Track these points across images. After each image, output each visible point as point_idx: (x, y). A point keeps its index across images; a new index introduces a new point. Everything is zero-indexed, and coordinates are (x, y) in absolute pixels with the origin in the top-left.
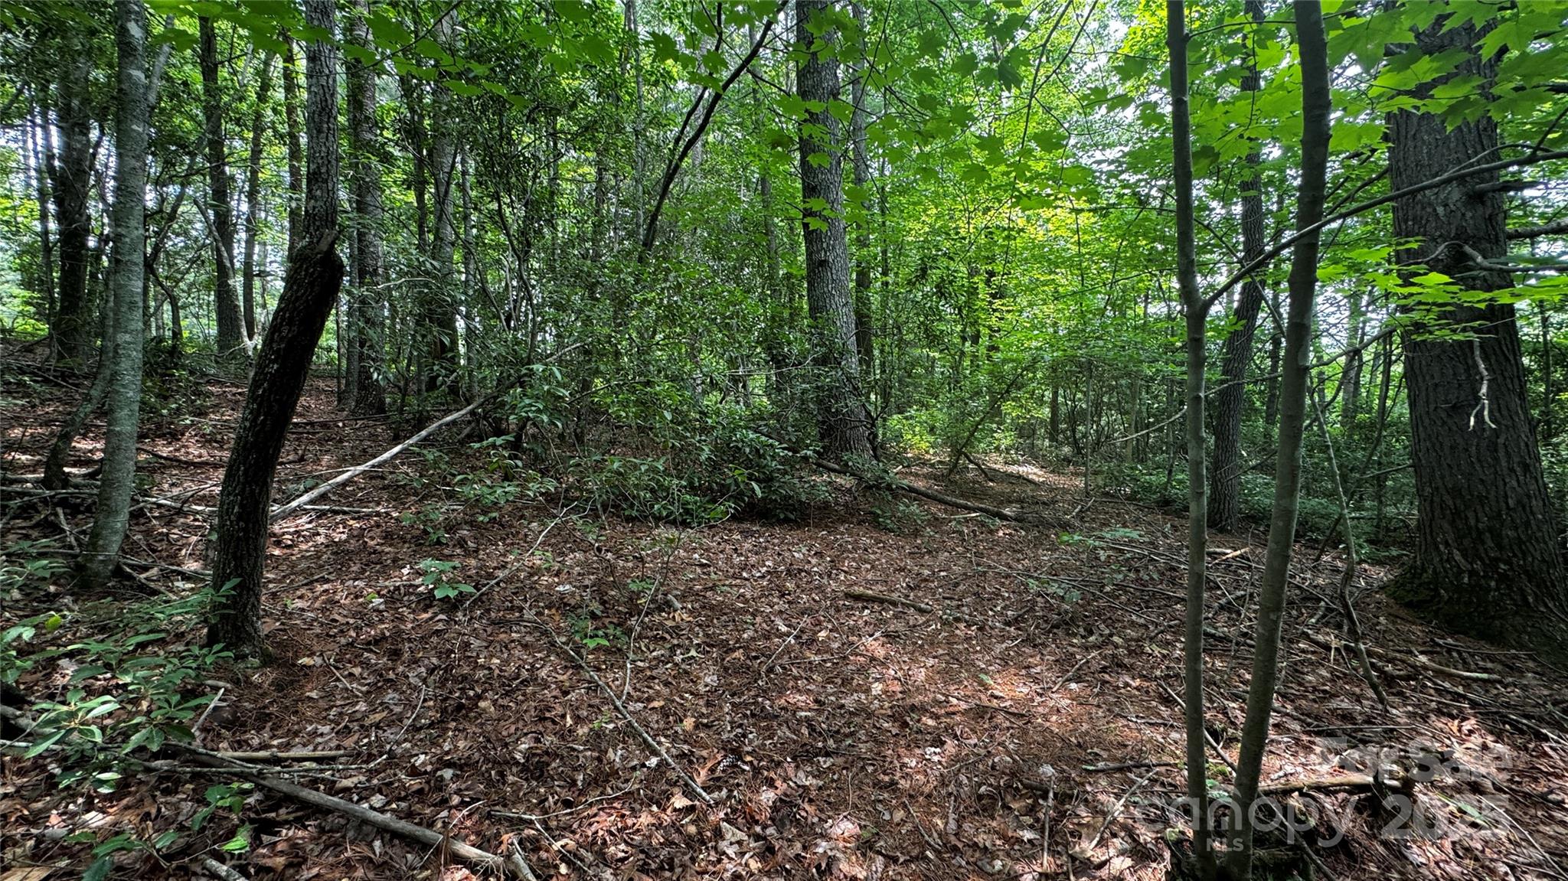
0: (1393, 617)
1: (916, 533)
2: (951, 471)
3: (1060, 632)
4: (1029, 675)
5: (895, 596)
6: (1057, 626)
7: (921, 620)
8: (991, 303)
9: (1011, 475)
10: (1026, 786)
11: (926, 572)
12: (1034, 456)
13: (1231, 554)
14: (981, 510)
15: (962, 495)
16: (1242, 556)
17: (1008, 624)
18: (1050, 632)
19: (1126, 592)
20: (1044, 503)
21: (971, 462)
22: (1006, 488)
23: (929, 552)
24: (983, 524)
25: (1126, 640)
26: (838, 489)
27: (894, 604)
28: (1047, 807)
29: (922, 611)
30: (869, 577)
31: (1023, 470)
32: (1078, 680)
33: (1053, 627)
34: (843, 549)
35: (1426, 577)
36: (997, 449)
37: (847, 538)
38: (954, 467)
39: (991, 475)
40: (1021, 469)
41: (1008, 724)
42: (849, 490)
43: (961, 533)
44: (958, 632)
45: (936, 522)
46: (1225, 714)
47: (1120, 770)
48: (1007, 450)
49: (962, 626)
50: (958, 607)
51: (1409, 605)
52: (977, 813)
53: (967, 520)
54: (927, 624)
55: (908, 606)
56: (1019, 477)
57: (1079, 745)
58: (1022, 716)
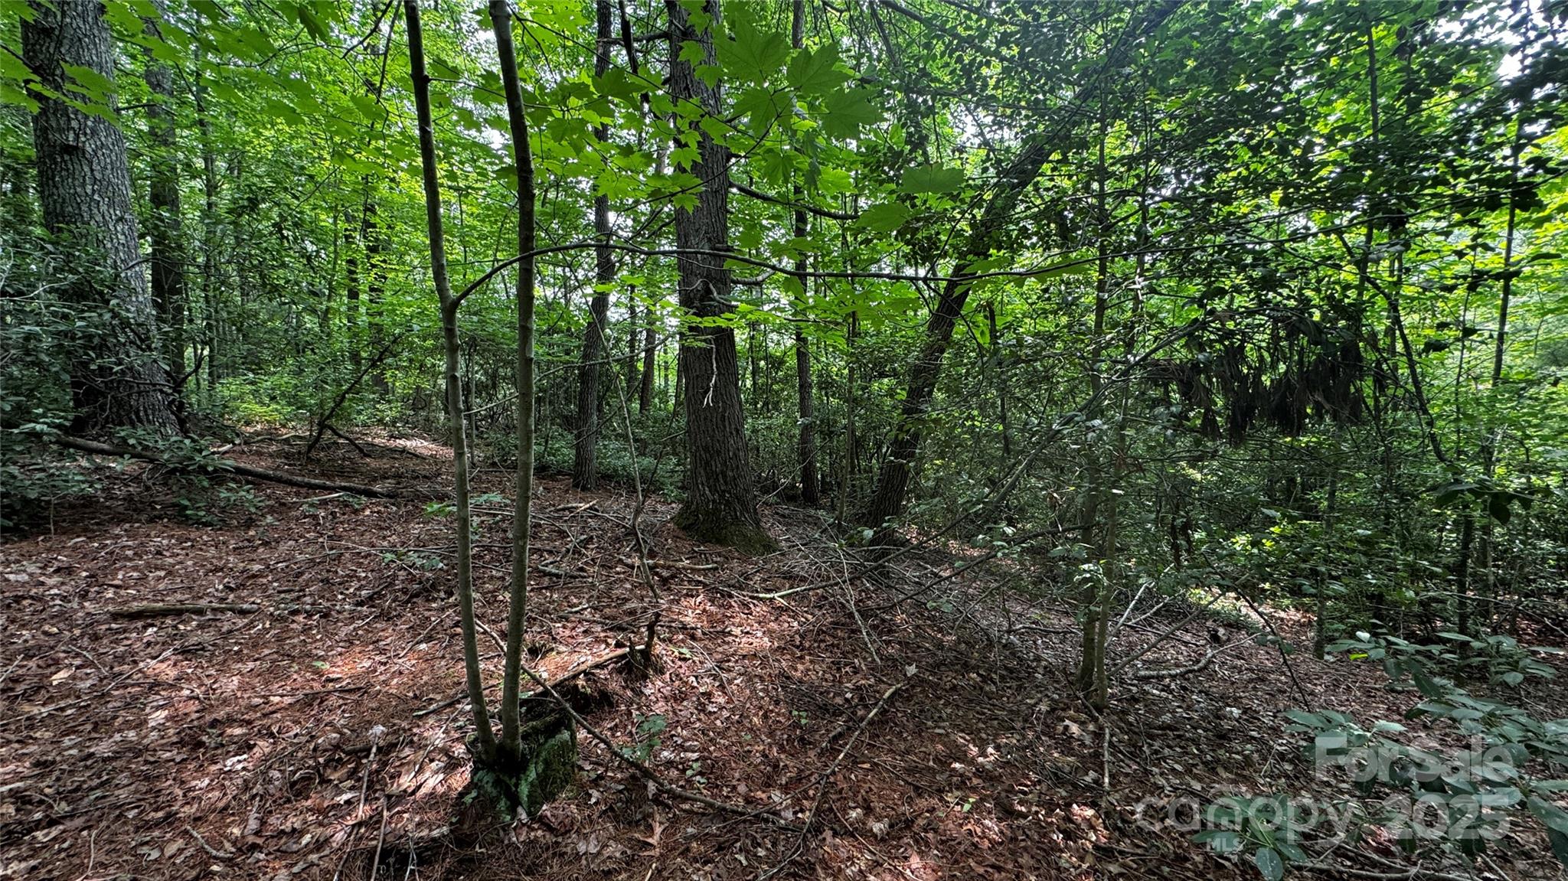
0: (675, 538)
1: (250, 523)
2: (311, 448)
3: (419, 600)
4: (377, 649)
5: (203, 603)
6: (417, 595)
7: (241, 622)
8: (369, 257)
9: (393, 450)
10: (347, 753)
11: (256, 567)
12: (427, 429)
13: (584, 506)
14: (344, 489)
15: (323, 474)
16: (590, 508)
17: (361, 604)
18: (408, 602)
19: (490, 551)
20: (425, 477)
21: (340, 436)
22: (384, 464)
23: (266, 544)
24: (346, 505)
25: (483, 594)
26: (114, 478)
27: (200, 612)
28: (372, 762)
29: (243, 613)
30: (161, 587)
31: (409, 444)
32: (429, 639)
33: (412, 597)
34: (114, 558)
35: (693, 507)
36: (381, 421)
37: (124, 541)
38: (314, 443)
39: (369, 451)
40: (408, 443)
41: (341, 702)
42: (137, 479)
43: (315, 517)
44: (294, 626)
45: (281, 508)
46: (550, 633)
47: (450, 705)
48: (394, 422)
49: (301, 618)
50: (298, 598)
51: (684, 529)
52: (289, 801)
53: (324, 503)
54: (250, 625)
55: (222, 611)
56: (404, 451)
57: (416, 697)
58: (359, 690)
